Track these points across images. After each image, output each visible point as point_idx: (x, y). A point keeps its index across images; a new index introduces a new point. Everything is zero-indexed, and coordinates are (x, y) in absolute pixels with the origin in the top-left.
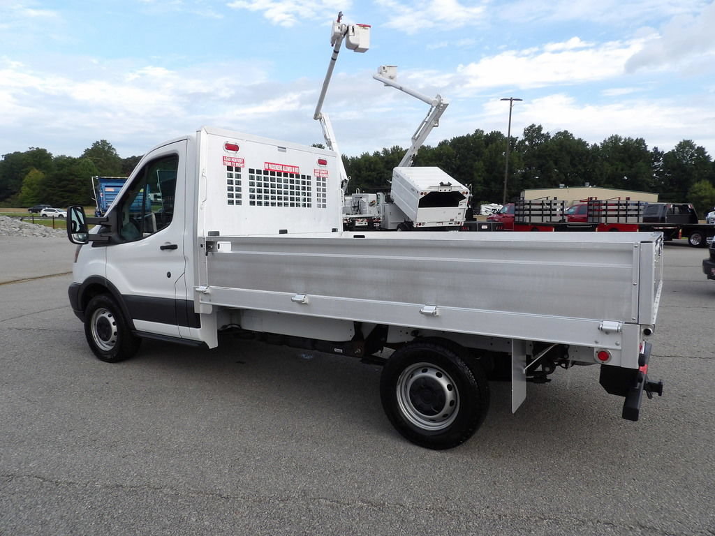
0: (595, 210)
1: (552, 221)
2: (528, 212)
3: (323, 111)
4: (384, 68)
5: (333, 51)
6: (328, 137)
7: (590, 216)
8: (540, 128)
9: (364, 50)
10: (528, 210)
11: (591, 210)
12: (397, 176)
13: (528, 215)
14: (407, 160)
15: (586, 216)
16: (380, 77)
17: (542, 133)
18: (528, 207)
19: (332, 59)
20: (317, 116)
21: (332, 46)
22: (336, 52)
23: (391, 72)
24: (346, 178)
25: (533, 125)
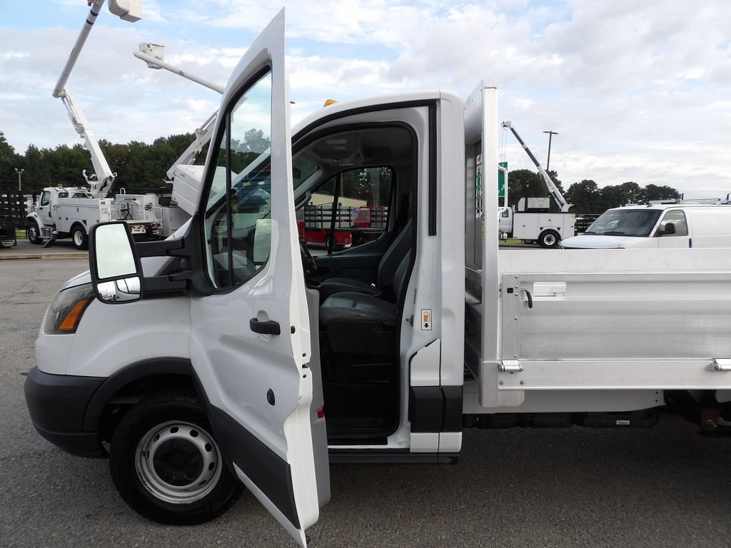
0: (378, 216)
1: (342, 226)
2: (320, 218)
3: (67, 88)
4: (149, 46)
5: (89, 12)
6: (79, 122)
7: (373, 221)
8: (261, 132)
9: (133, 19)
10: (320, 215)
11: (373, 216)
12: (183, 175)
13: (320, 221)
14: (189, 157)
15: (368, 221)
16: (145, 56)
17: (263, 137)
18: (320, 212)
19: (87, 21)
20: (58, 92)
21: (90, 5)
22: (94, 14)
23: (156, 52)
24: (111, 174)
25: (254, 130)
